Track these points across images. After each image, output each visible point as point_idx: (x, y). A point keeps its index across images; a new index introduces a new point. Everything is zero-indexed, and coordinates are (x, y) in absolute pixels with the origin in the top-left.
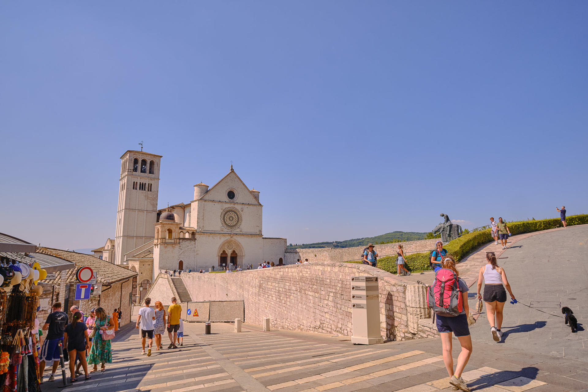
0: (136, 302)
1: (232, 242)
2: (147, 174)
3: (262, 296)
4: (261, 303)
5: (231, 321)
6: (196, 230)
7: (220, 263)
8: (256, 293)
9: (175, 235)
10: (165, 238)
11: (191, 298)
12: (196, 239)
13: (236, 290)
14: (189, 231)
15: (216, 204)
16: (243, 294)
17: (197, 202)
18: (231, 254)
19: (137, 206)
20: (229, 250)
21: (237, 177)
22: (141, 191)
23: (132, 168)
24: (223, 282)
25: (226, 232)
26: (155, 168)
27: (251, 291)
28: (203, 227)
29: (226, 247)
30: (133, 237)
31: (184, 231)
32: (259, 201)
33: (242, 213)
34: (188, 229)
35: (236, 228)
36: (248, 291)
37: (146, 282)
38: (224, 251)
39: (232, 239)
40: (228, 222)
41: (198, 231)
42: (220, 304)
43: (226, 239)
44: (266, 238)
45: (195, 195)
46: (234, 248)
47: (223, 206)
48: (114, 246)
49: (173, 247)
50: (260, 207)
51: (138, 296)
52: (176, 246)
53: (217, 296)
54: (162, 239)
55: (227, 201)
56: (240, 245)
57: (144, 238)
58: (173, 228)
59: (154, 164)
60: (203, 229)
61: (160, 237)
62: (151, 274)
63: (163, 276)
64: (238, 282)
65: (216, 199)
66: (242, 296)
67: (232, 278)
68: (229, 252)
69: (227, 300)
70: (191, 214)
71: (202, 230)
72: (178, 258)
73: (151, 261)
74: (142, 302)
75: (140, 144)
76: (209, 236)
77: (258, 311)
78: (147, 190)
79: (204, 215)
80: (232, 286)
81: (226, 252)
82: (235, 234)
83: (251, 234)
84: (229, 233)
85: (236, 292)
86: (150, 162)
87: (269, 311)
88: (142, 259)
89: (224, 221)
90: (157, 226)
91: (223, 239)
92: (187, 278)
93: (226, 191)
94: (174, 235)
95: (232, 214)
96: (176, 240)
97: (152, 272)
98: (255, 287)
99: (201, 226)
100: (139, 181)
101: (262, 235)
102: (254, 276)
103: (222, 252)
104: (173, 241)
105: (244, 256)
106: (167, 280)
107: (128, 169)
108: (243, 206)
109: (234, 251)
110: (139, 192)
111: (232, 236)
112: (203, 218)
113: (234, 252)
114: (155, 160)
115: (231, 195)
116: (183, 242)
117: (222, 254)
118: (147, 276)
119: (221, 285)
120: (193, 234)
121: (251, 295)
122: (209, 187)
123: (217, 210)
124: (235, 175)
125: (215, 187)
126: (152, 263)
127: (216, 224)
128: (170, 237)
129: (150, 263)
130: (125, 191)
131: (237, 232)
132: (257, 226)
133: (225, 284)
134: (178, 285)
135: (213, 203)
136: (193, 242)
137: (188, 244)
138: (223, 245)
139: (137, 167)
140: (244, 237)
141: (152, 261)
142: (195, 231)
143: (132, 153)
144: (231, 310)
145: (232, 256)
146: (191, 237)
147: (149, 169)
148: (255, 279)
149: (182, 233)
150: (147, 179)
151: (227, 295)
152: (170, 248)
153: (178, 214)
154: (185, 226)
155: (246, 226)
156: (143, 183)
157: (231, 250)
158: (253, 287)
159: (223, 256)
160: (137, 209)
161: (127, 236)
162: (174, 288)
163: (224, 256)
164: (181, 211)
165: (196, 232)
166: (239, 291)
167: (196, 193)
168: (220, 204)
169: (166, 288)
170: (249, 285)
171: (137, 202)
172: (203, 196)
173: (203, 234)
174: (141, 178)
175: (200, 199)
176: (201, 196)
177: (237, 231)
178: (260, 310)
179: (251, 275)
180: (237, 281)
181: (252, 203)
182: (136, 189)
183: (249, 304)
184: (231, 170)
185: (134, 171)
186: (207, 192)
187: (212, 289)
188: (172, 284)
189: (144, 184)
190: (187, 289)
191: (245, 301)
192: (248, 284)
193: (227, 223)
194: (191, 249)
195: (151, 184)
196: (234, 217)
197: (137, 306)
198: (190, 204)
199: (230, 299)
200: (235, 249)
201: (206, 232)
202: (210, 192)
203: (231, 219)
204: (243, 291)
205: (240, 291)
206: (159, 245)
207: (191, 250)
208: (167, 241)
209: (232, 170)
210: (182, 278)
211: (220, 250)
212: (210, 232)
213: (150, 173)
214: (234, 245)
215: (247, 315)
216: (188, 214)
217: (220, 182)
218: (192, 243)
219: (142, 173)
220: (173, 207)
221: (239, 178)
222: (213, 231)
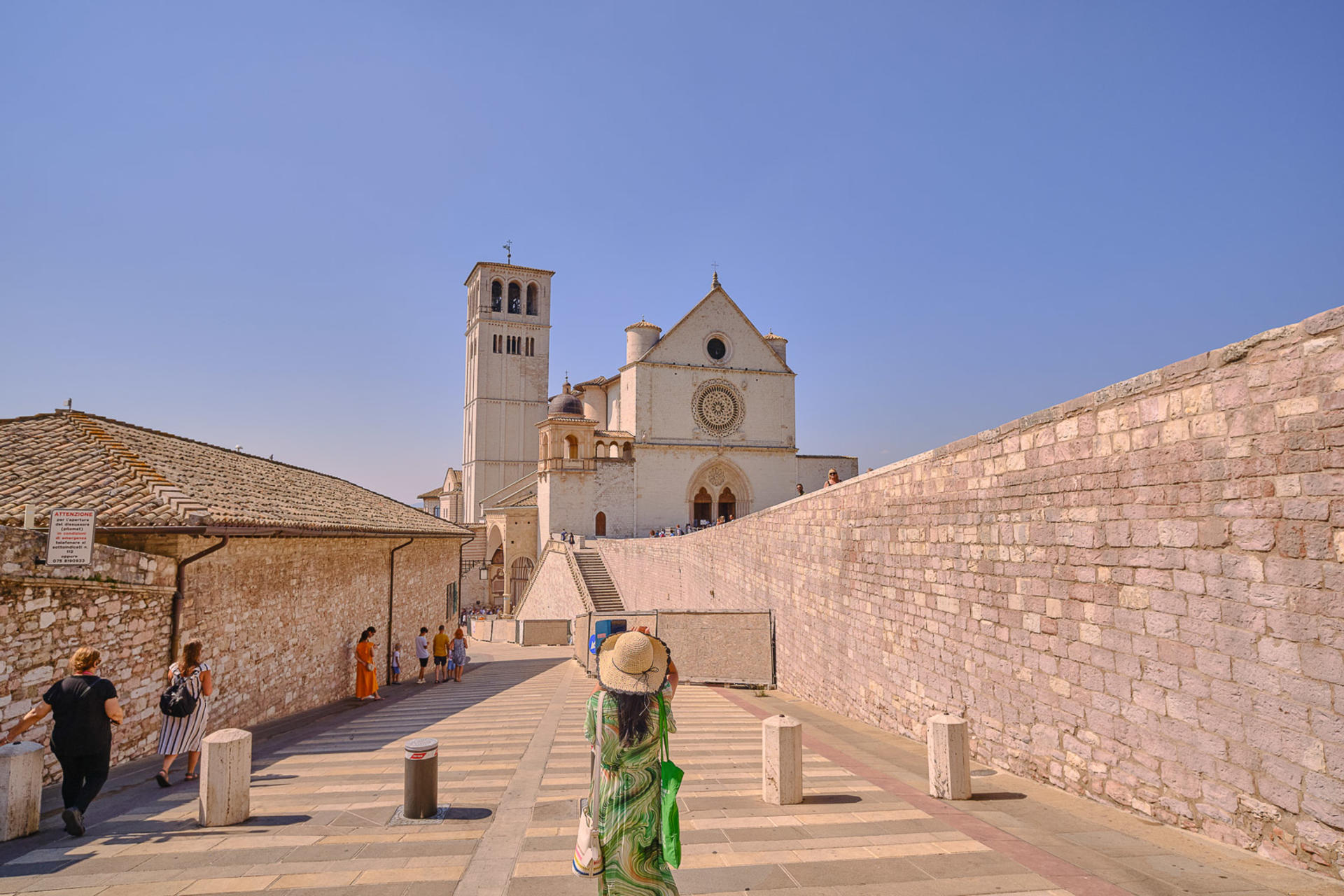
0: (502, 609)
1: (721, 467)
2: (522, 317)
3: (860, 594)
4: (858, 624)
5: (729, 682)
6: (634, 438)
7: (695, 518)
8: (825, 585)
9: (586, 451)
10: (562, 458)
11: (622, 602)
12: (634, 460)
13: (741, 577)
14: (617, 440)
15: (680, 372)
16: (768, 588)
17: (635, 367)
18: (721, 497)
19: (503, 391)
20: (715, 488)
21: (731, 302)
22: (511, 356)
23: (490, 303)
24: (699, 557)
25: (707, 443)
26: (539, 300)
27: (804, 578)
28: (650, 429)
29: (707, 480)
30: (497, 462)
31: (607, 441)
32: (785, 362)
33: (744, 393)
34: (616, 434)
35: (731, 432)
36: (789, 577)
37: (525, 563)
38: (703, 490)
39: (721, 458)
40: (711, 416)
41: (638, 439)
42: (691, 623)
43: (706, 459)
44: (805, 457)
45: (628, 351)
46: (726, 481)
47: (697, 377)
48: (461, 484)
49: (580, 478)
50: (788, 377)
51: (506, 597)
52: (589, 477)
53: (686, 597)
54: (555, 461)
55: (707, 364)
56: (741, 473)
57: (521, 465)
58: (579, 432)
59: (536, 293)
60: (650, 434)
61: (550, 455)
62: (534, 544)
63: (555, 546)
64: (748, 549)
65: (678, 361)
66: (764, 596)
67: (726, 542)
68: (715, 493)
69: (713, 607)
70: (621, 400)
71: (649, 437)
72: (594, 507)
73: (532, 513)
74: (515, 611)
75: (505, 247)
76: (666, 453)
77: (838, 654)
78: (523, 352)
79: (651, 400)
80: (726, 565)
81: (709, 492)
82: (728, 446)
83: (768, 447)
84: (714, 443)
85: (741, 582)
86: (529, 287)
87: (909, 661)
88: (512, 510)
89: (702, 415)
90: (543, 430)
91: (701, 459)
92: (611, 553)
93: (704, 339)
94: (581, 449)
95: (720, 397)
96: (586, 462)
97: (536, 541)
98: (823, 560)
99: (647, 428)
100: (505, 332)
101: (794, 447)
102: (814, 517)
103: (697, 492)
104: (580, 465)
105: (752, 501)
106: (564, 556)
107: (481, 306)
108: (747, 376)
109: (727, 488)
110: (506, 359)
111: (721, 451)
112: (650, 408)
113: (727, 491)
114: (540, 282)
115: (716, 349)
116: (605, 467)
117: (697, 497)
118: (525, 550)
119: (695, 567)
120: (628, 447)
121: (804, 593)
122: (661, 330)
123: (683, 386)
124: (724, 298)
125: (675, 329)
126: (535, 518)
127: (683, 423)
128: (574, 455)
129: (531, 519)
130: (477, 357)
131: (733, 441)
132: (783, 426)
133: (706, 563)
134: (590, 569)
135: (673, 371)
136: (627, 468)
137: (616, 473)
138: (701, 472)
139: (500, 302)
140: (751, 453)
141: (535, 513)
142: (631, 441)
143: (489, 269)
144: (727, 643)
145: (724, 501)
146: (621, 456)
147: (525, 304)
148: (819, 528)
149: (601, 446)
150: (523, 327)
151: (712, 593)
152: (573, 481)
153: (592, 404)
154: (609, 429)
155: (755, 425)
156: (514, 337)
157: (719, 487)
158: (813, 560)
159: (700, 502)
160: (503, 397)
161: (484, 461)
162: (581, 577)
163: (703, 502)
164: (600, 397)
165: (635, 442)
166: (750, 580)
167: (632, 347)
168: (690, 373)
169: (564, 576)
170: (793, 556)
171: (504, 381)
172: (649, 354)
173: (651, 446)
174: (511, 326)
175: (642, 361)
176: (642, 352)
177: (734, 438)
178: (851, 654)
179: (800, 514)
180: (743, 548)
181: (769, 369)
182: (500, 352)
183: (795, 624)
184: (715, 285)
185: (494, 311)
186: (658, 342)
187: (673, 579)
188: (576, 567)
189: (517, 339)
190: (612, 578)
191: (778, 612)
192: (787, 553)
193: (708, 418)
194: (624, 483)
195: (533, 339)
196: (726, 405)
197: (505, 618)
198: (619, 377)
199: (722, 607)
200: (728, 483)
201: (657, 441)
202: (665, 342)
203: (719, 410)
204: (766, 580)
205: (758, 580)
206: (548, 475)
207: (623, 487)
208: (567, 465)
209: (717, 284)
210: (600, 552)
211: (692, 487)
212: (668, 442)
213: (529, 312)
214: (726, 473)
215: (785, 663)
216: (614, 402)
217: (687, 317)
218: (624, 469)
219: (511, 315)
220: (580, 388)
221: (735, 306)
222: (674, 439)
